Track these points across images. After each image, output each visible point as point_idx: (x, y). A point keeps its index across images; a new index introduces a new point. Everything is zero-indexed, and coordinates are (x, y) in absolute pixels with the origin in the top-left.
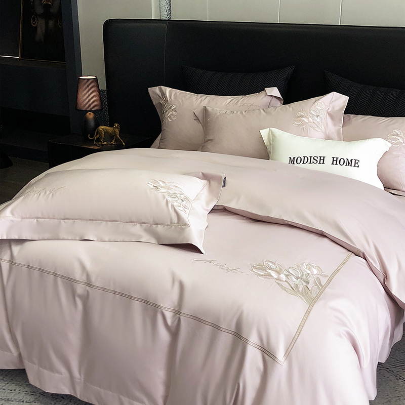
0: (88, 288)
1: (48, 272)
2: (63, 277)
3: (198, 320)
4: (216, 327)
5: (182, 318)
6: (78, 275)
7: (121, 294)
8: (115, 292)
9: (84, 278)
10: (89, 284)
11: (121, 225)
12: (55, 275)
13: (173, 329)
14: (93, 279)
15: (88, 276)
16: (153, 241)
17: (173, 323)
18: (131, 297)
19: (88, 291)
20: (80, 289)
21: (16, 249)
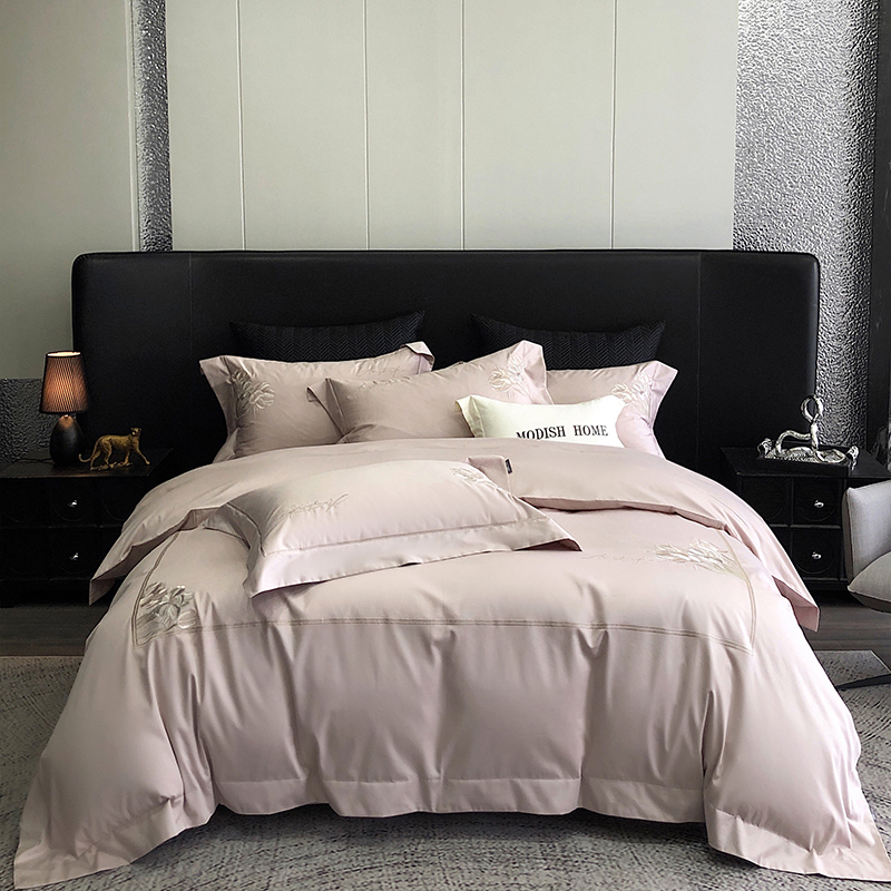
0: (450, 627)
1: (373, 621)
2: (402, 622)
3: (632, 629)
4: (659, 632)
5: (610, 632)
6: (428, 612)
7: (508, 623)
8: (496, 623)
9: (440, 614)
10: (451, 620)
11: (448, 535)
12: (387, 621)
13: (596, 652)
14: (457, 613)
15: (445, 609)
16: (504, 548)
17: (594, 643)
18: (524, 623)
19: (452, 632)
20: (437, 632)
21: (298, 601)
